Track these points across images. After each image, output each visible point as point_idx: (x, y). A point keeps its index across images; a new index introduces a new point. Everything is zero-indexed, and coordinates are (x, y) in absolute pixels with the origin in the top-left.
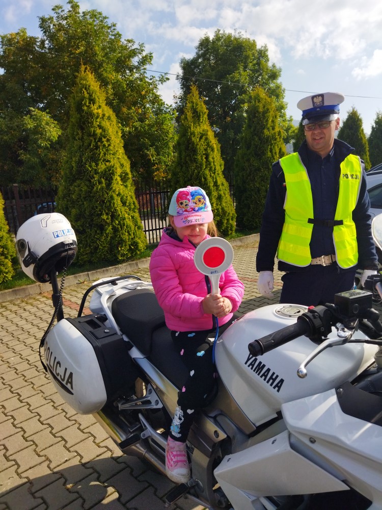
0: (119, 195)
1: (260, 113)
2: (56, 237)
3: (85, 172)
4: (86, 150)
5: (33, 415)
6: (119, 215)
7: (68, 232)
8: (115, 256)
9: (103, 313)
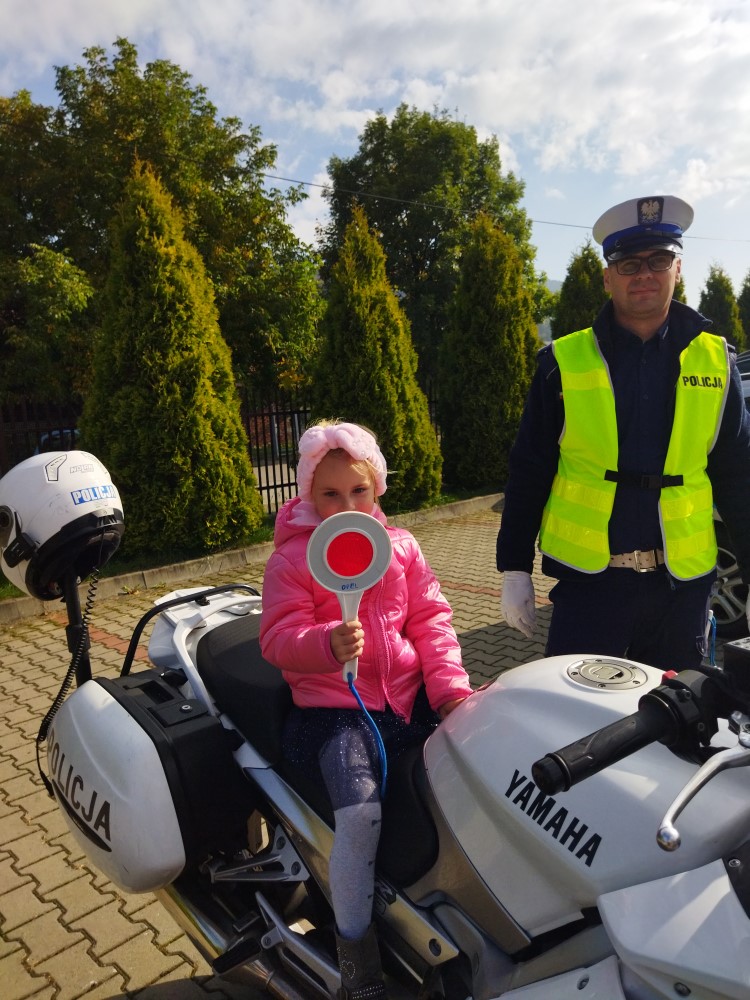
0: (208, 416)
1: (486, 263)
2: (77, 502)
3: (140, 370)
4: (142, 325)
5: (23, 880)
6: (208, 456)
7: (106, 491)
8: (199, 538)
9: (177, 667)
